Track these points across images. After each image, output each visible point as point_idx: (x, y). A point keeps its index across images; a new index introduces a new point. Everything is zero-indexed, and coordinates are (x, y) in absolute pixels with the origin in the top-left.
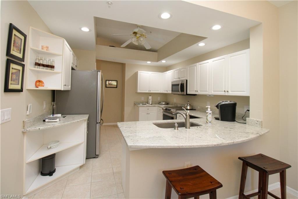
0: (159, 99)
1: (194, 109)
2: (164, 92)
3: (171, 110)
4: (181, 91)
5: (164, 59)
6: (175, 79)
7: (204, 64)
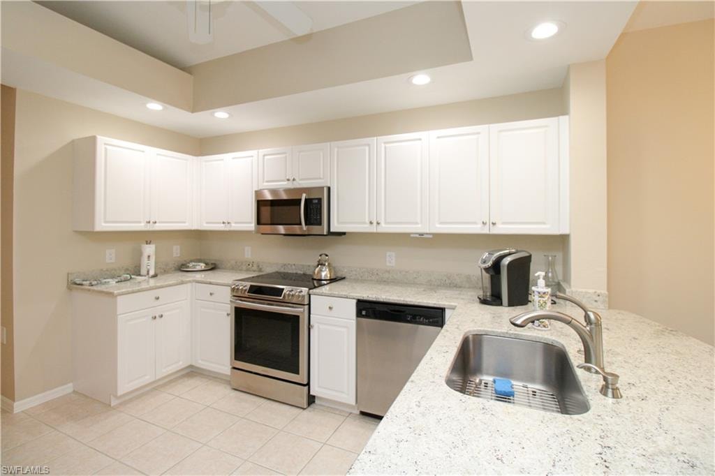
0: (177, 252)
1: (340, 275)
2: (205, 225)
3: (283, 289)
4: (306, 224)
5: (224, 108)
6: (265, 184)
7: (403, 144)
